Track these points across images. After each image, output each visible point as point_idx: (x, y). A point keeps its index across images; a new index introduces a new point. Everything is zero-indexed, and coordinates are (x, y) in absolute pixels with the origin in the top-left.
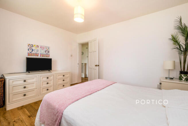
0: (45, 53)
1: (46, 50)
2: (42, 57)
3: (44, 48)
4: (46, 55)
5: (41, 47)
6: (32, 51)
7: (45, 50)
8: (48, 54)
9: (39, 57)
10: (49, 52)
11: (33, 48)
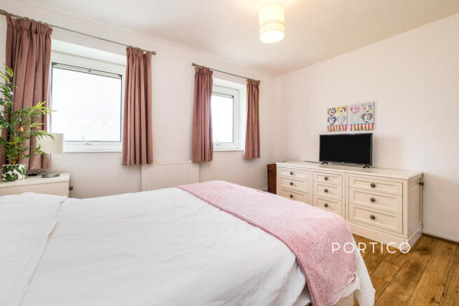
0: (361, 121)
1: (365, 112)
2: (354, 132)
3: (357, 109)
4: (364, 126)
5: (352, 109)
6: (334, 121)
7: (361, 112)
8: (371, 121)
9: (349, 132)
10: (371, 116)
11: (336, 115)
